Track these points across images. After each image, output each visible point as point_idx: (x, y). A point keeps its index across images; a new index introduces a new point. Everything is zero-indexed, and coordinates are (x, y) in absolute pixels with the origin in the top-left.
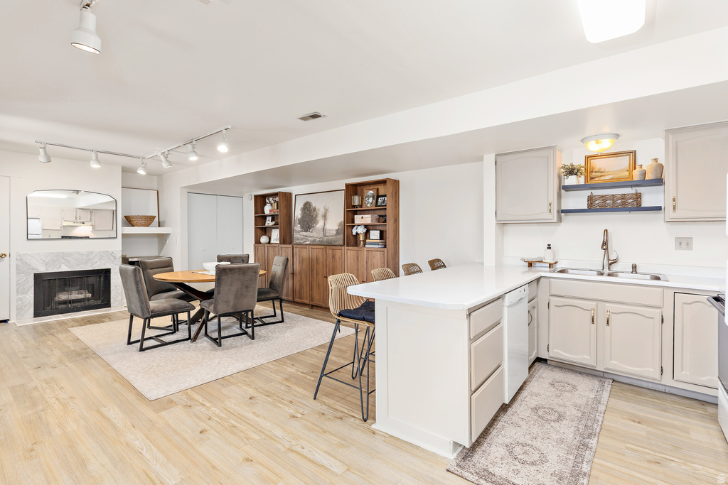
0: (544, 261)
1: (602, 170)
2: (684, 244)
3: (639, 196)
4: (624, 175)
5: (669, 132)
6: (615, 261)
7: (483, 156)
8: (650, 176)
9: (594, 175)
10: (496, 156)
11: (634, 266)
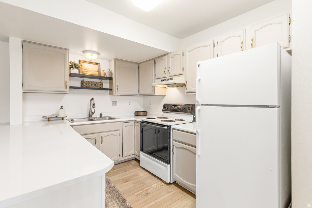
0: (58, 116)
1: (87, 69)
2: (115, 104)
3: (102, 83)
4: (96, 73)
5: (116, 59)
6: (94, 113)
7: (9, 38)
8: (108, 76)
9: (84, 70)
10: (23, 41)
11: (101, 114)
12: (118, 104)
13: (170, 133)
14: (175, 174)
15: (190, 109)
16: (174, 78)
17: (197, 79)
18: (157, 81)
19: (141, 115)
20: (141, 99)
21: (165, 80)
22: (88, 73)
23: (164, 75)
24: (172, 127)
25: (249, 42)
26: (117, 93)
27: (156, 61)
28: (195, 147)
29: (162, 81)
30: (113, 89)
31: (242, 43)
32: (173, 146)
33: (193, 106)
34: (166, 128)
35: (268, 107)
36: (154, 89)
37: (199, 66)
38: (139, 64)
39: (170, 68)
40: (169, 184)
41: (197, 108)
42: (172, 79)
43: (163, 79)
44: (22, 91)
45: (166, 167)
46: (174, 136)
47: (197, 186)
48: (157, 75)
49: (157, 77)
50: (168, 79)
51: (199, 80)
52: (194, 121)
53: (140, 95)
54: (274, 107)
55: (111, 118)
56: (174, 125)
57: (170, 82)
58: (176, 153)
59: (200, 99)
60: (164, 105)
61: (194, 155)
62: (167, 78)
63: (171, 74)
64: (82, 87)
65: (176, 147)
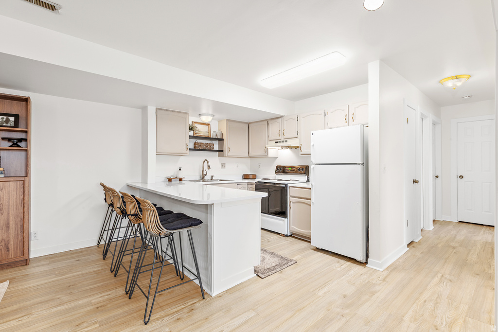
0: (177, 177)
1: (200, 130)
2: (223, 166)
3: (213, 145)
4: (206, 134)
5: (228, 120)
6: (206, 175)
7: (147, 106)
8: (219, 137)
9: (197, 132)
10: (157, 109)
11: (212, 177)
12: (226, 166)
13: (287, 190)
14: (292, 226)
15: (304, 170)
16: (288, 140)
17: (312, 144)
18: (270, 142)
19: (251, 178)
20: (249, 160)
21: (280, 142)
22: (200, 134)
23: (278, 137)
24: (289, 185)
25: (350, 116)
26: (228, 154)
27: (270, 122)
28: (310, 199)
29: (276, 142)
30: (224, 150)
31: (346, 116)
32: (290, 202)
33: (307, 167)
34: (284, 186)
35: (356, 164)
36: (266, 150)
37: (313, 134)
38: (249, 124)
39: (285, 131)
40: (286, 236)
41: (311, 167)
42: (286, 141)
43: (277, 141)
44: (155, 153)
45: (284, 220)
46: (291, 192)
47: (311, 231)
48: (270, 136)
49: (270, 139)
50: (283, 142)
51: (313, 145)
52: (308, 181)
53: (250, 157)
54: (360, 164)
55: (221, 180)
56: (290, 184)
57: (285, 144)
58: (293, 208)
59: (314, 159)
60: (277, 167)
61: (309, 206)
62: (281, 141)
63: (285, 137)
64: (195, 149)
65: (293, 202)
